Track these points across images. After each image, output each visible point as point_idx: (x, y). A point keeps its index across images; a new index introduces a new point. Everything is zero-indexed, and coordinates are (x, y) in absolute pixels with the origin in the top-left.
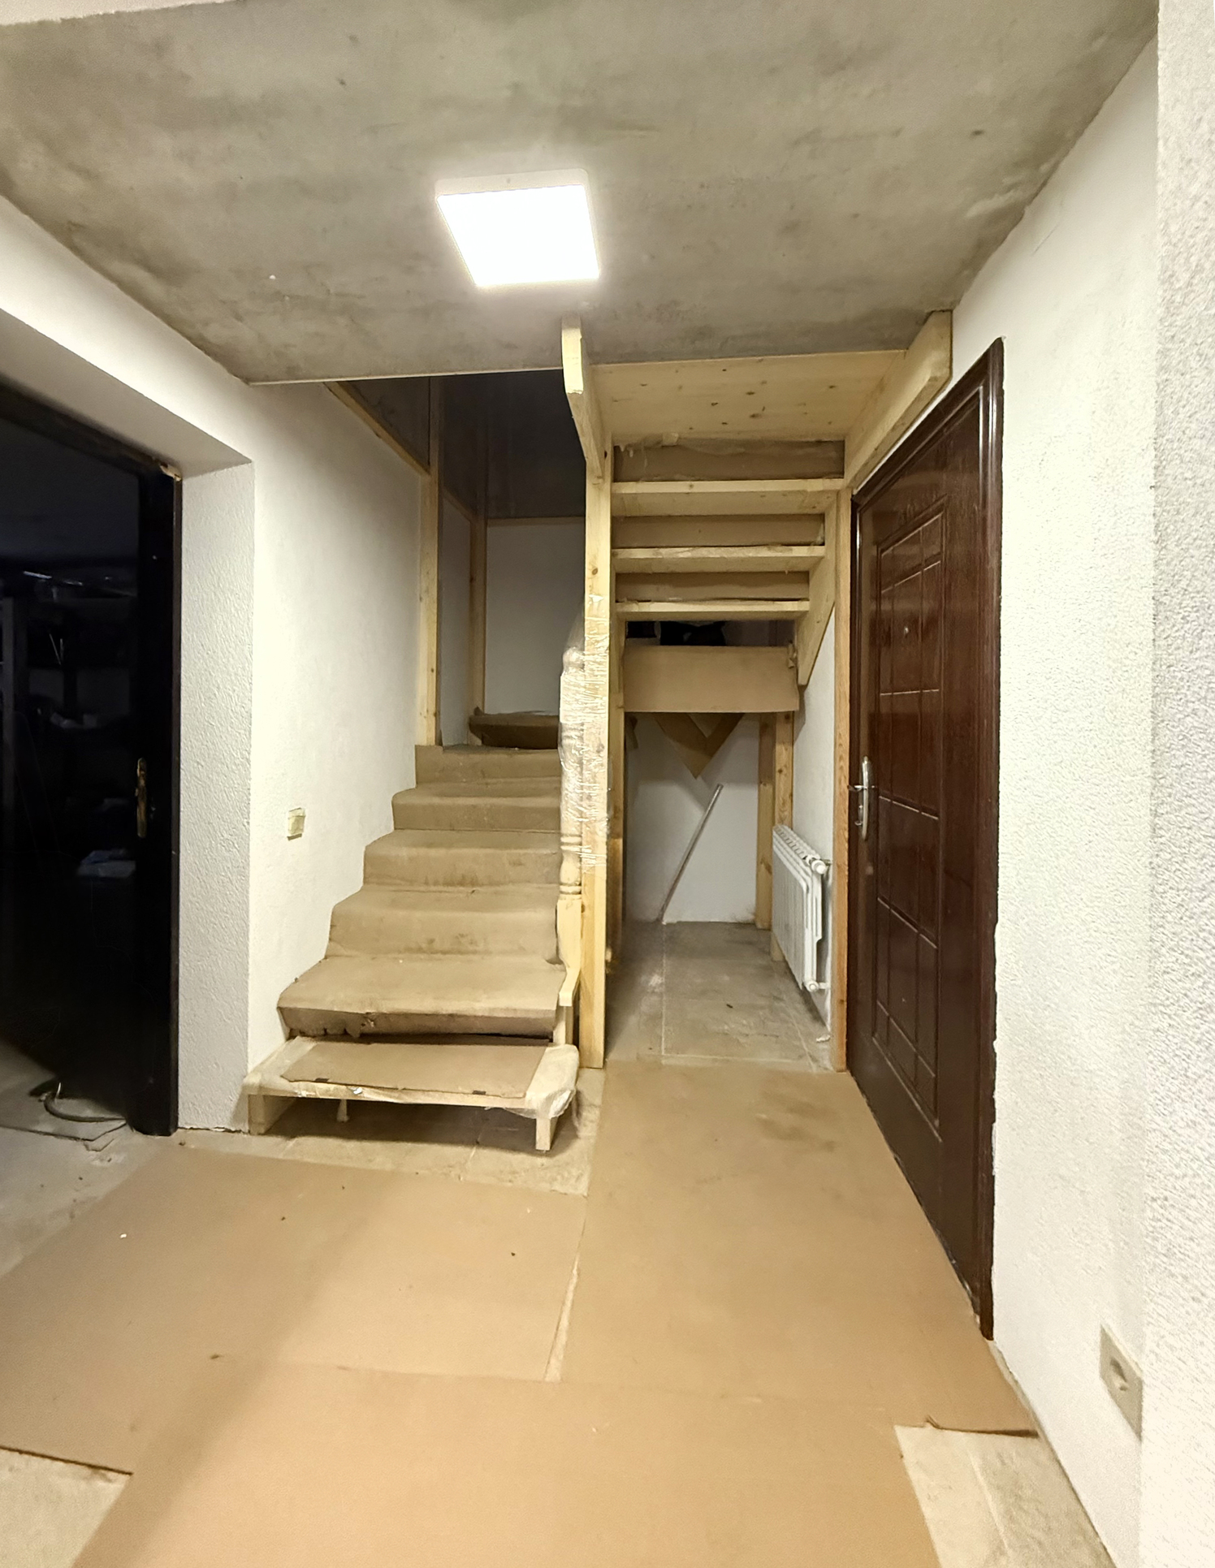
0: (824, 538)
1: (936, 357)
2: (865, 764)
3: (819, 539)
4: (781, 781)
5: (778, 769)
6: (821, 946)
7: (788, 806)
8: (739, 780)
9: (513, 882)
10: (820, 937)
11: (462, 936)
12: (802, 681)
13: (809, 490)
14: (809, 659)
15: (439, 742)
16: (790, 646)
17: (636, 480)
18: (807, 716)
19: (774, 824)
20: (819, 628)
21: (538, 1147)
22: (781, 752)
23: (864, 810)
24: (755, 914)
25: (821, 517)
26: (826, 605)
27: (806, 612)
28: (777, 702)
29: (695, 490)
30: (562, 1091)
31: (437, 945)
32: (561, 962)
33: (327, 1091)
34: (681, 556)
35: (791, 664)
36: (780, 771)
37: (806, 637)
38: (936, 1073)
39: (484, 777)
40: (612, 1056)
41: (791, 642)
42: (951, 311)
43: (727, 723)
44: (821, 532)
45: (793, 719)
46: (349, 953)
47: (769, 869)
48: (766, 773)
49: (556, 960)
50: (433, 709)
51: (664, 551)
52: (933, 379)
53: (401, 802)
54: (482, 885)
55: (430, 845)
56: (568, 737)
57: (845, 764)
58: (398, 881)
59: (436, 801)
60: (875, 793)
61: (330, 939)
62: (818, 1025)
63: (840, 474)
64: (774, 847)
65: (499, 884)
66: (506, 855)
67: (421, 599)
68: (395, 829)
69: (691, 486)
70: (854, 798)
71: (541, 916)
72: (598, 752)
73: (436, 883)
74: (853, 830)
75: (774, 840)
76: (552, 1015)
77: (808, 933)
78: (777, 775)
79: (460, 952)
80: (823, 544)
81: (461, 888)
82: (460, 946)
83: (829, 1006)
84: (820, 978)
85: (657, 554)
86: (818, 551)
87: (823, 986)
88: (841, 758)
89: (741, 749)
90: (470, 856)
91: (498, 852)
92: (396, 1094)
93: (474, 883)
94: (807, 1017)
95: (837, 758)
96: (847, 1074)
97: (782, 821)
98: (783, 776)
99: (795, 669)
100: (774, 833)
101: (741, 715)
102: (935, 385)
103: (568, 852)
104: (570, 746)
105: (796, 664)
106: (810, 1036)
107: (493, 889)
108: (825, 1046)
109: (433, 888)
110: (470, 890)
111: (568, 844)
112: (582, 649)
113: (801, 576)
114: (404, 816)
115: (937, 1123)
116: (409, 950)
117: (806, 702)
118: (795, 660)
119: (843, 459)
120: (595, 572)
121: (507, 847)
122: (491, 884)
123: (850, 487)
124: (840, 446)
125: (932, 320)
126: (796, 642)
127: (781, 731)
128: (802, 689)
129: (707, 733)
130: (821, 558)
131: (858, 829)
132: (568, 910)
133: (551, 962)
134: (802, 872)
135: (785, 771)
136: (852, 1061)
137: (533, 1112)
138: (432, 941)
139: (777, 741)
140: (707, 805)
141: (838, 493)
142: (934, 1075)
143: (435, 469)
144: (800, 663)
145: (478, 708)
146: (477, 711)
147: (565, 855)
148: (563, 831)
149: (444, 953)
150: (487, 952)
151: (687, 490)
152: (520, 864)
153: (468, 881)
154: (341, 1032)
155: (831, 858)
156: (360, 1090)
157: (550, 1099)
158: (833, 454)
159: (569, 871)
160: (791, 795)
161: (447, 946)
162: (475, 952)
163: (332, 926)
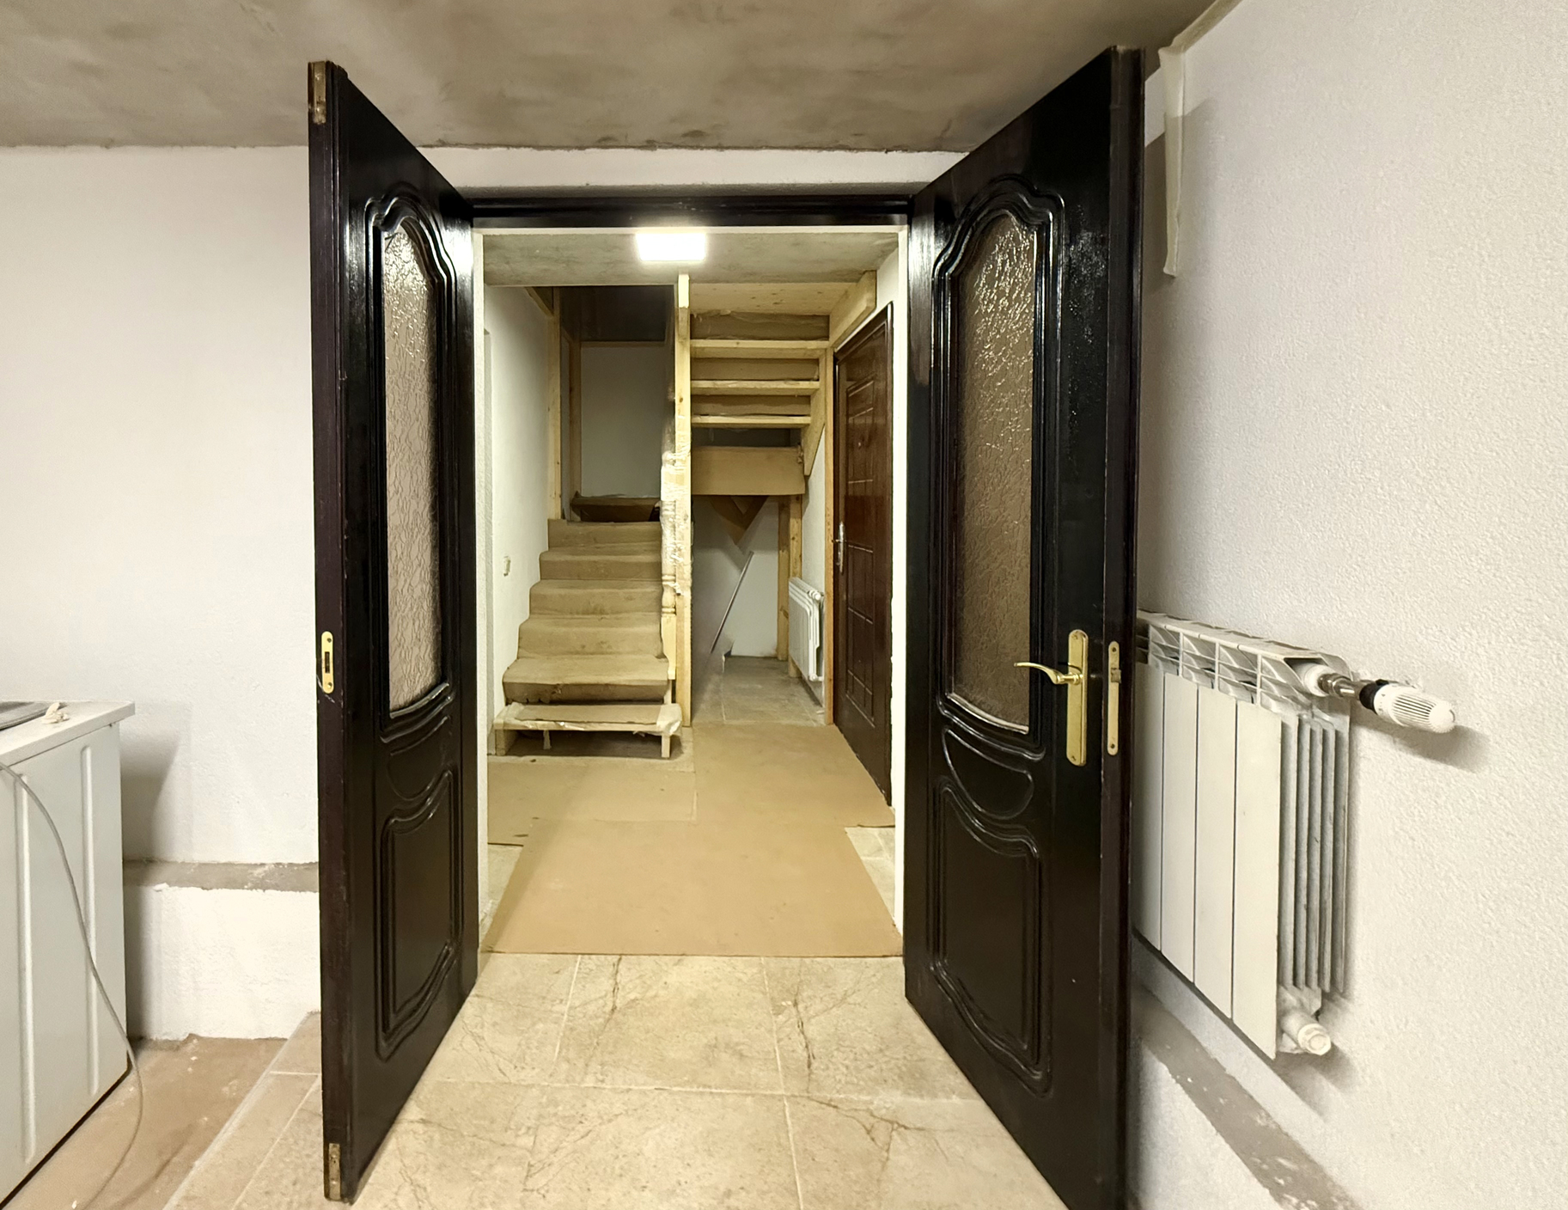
0: (818, 376)
1: (868, 296)
2: (841, 526)
3: (816, 377)
4: (793, 545)
5: (791, 537)
6: (819, 651)
7: (799, 564)
8: (765, 548)
9: (627, 612)
10: (818, 645)
11: (602, 642)
12: (807, 473)
13: (809, 348)
14: (811, 455)
15: (563, 517)
16: (799, 447)
17: (704, 338)
18: (811, 497)
19: (789, 575)
20: (817, 435)
21: (663, 756)
22: (793, 522)
23: (841, 554)
24: (777, 650)
25: (816, 362)
26: (819, 424)
27: (808, 425)
28: (790, 488)
29: (740, 346)
30: (676, 721)
31: (587, 649)
32: (665, 657)
33: (543, 725)
34: (730, 386)
35: (800, 460)
36: (793, 539)
37: (809, 440)
38: (873, 692)
39: (596, 542)
40: (694, 721)
41: (800, 444)
42: (876, 271)
43: (756, 503)
44: (817, 373)
45: (801, 499)
46: (531, 655)
47: (786, 615)
48: (783, 541)
49: (662, 656)
50: (559, 492)
51: (719, 383)
52: (867, 308)
53: (547, 558)
54: (607, 614)
55: (572, 587)
56: (666, 510)
57: (831, 527)
58: (553, 612)
59: (569, 558)
60: (846, 544)
61: (519, 647)
62: (818, 707)
63: (827, 338)
64: (790, 594)
65: (618, 613)
66: (622, 592)
67: (549, 410)
68: (541, 579)
69: (738, 343)
70: (836, 547)
71: (651, 629)
72: (685, 520)
73: (578, 613)
74: (836, 568)
75: (790, 588)
76: (665, 684)
77: (811, 642)
78: (791, 541)
79: (602, 653)
80: (818, 380)
81: (594, 616)
82: (601, 649)
83: (825, 693)
84: (819, 673)
85: (715, 384)
86: (815, 385)
87: (821, 679)
88: (829, 524)
89: (766, 521)
90: (598, 593)
91: (617, 591)
92: (583, 725)
93: (602, 612)
94: (811, 703)
95: (827, 523)
96: (834, 726)
97: (795, 575)
98: (795, 543)
99: (802, 463)
100: (790, 583)
101: (767, 496)
102: (869, 311)
103: (667, 586)
104: (667, 516)
105: (803, 460)
106: (812, 712)
107: (614, 616)
108: (822, 716)
109: (576, 616)
110: (600, 617)
111: (667, 581)
112: (674, 452)
113: (806, 399)
114: (547, 570)
115: (873, 719)
116: (571, 653)
117: (810, 487)
118: (802, 458)
119: (828, 327)
120: (681, 400)
121: (622, 588)
122: (613, 613)
123: (833, 347)
124: (827, 318)
125: (866, 274)
126: (802, 445)
127: (794, 508)
128: (807, 478)
129: (743, 510)
130: (817, 390)
131: (838, 567)
132: (669, 622)
133: (658, 657)
134: (808, 603)
135: (796, 538)
136: (836, 718)
137: (659, 732)
138: (583, 647)
139: (791, 515)
140: (741, 565)
141: (826, 349)
142: (871, 693)
143: (557, 311)
144: (805, 460)
145: (577, 492)
146: (577, 494)
147: (665, 589)
148: (663, 572)
149: (592, 654)
150: (620, 653)
151: (735, 346)
152: (631, 599)
153: (599, 611)
154: (537, 700)
155: (823, 591)
156: (562, 724)
157: (671, 725)
158: (823, 325)
159: (668, 598)
160: (801, 556)
161: (592, 650)
162: (611, 653)
163: (519, 639)
